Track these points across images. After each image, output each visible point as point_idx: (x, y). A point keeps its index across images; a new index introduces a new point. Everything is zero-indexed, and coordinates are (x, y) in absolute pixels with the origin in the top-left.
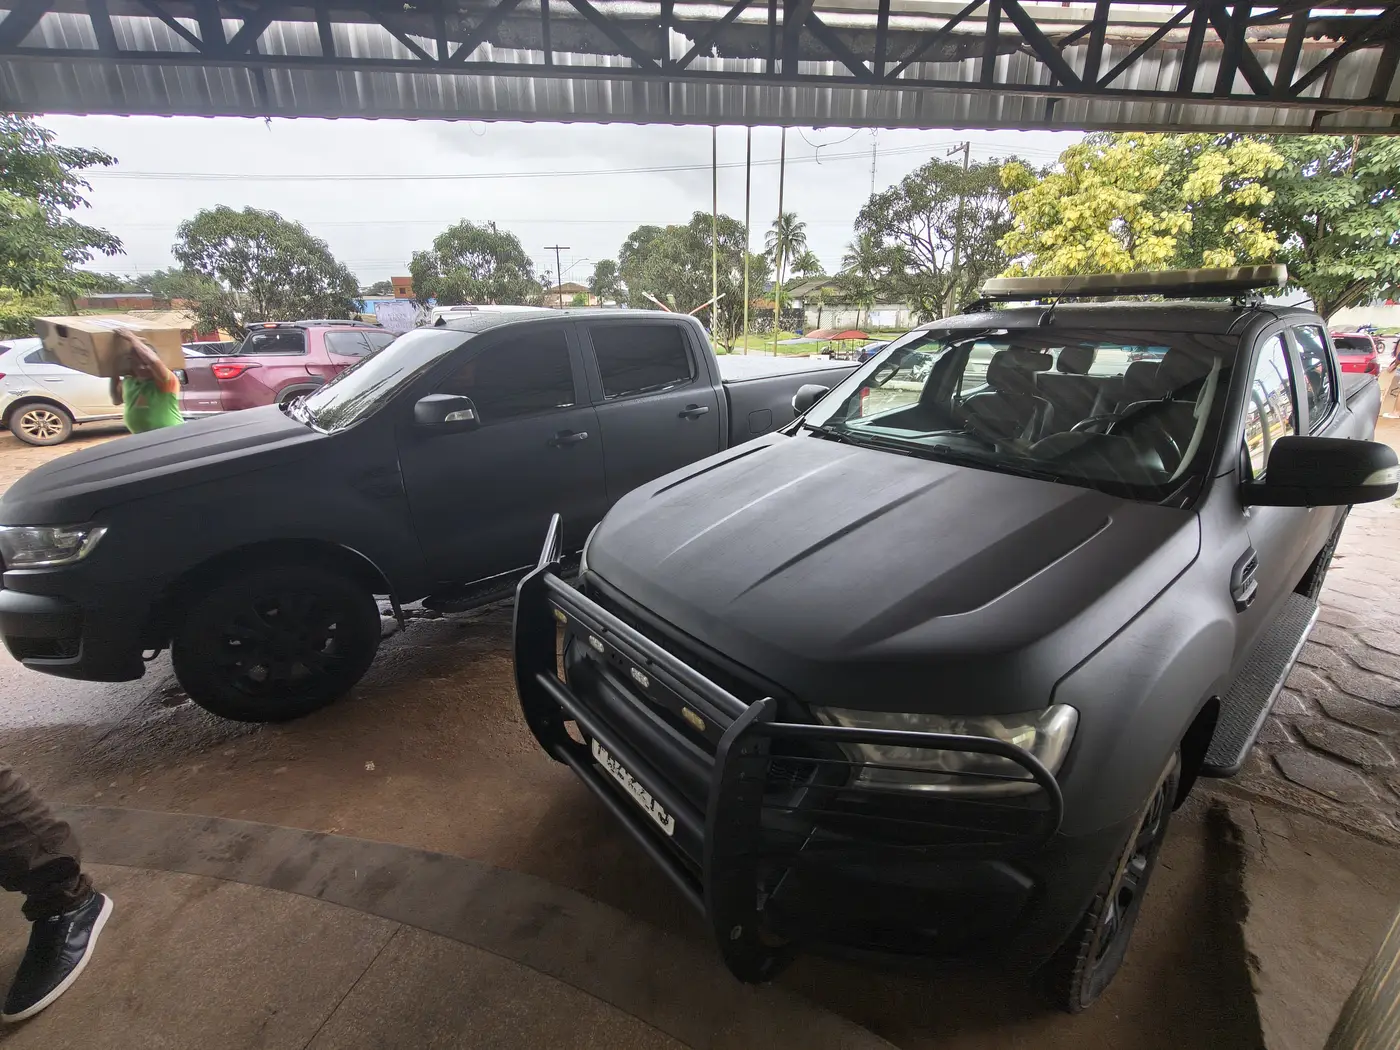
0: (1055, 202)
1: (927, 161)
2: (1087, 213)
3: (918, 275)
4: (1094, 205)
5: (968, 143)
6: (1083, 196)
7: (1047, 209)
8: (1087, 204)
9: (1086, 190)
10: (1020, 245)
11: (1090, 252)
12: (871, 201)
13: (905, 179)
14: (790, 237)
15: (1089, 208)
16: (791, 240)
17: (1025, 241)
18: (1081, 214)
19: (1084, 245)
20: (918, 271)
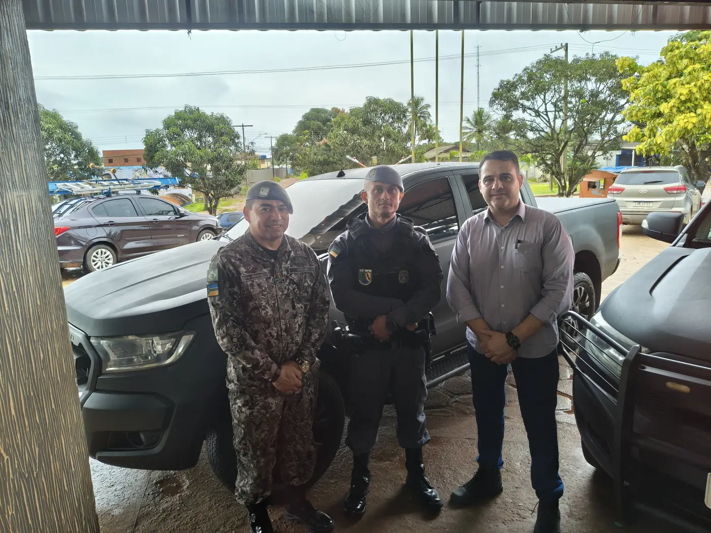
0: (665, 82)
1: (541, 57)
2: (695, 90)
3: (538, 138)
4: (699, 83)
5: (567, 44)
6: (688, 78)
7: (660, 88)
8: (693, 84)
9: (690, 73)
10: (639, 114)
11: (700, 117)
12: (501, 86)
13: (525, 70)
14: (419, 115)
15: (695, 85)
16: (419, 117)
17: (643, 111)
18: (690, 91)
19: (695, 113)
20: (538, 135)
